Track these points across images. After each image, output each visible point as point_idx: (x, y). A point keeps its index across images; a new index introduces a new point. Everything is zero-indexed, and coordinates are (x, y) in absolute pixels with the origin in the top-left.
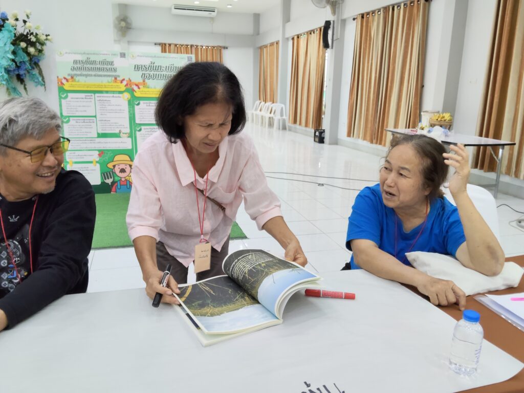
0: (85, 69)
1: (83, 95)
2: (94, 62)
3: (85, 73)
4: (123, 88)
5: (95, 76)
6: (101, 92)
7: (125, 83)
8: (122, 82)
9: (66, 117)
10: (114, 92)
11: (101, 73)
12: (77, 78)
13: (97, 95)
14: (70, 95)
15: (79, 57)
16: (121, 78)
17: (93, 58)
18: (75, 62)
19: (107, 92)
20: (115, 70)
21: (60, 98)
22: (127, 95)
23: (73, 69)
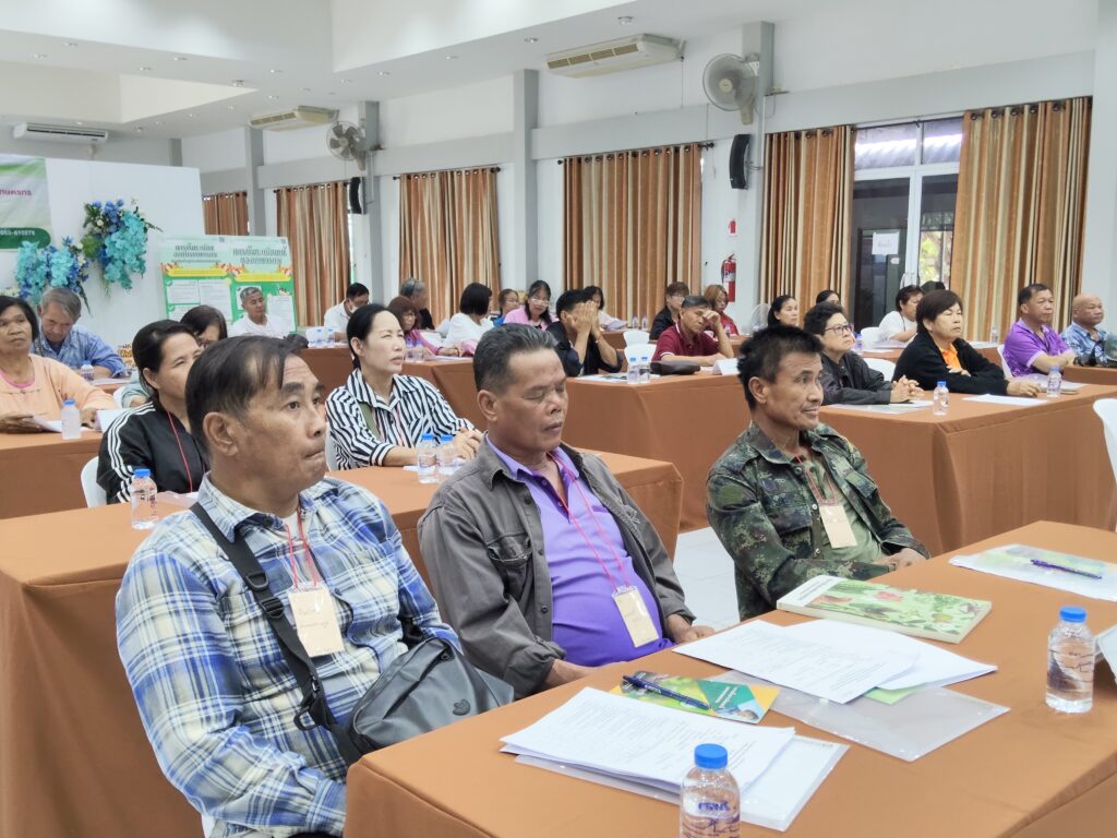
0: (188, 255)
1: (187, 282)
2: (195, 248)
3: (188, 259)
4: (225, 274)
5: (198, 261)
6: (204, 278)
7: (226, 268)
8: (223, 267)
9: (171, 305)
10: (215, 278)
11: (203, 258)
12: (180, 265)
13: (200, 281)
14: (175, 282)
15: (181, 243)
16: (221, 264)
17: (194, 243)
18: (178, 248)
19: (209, 278)
20: (216, 256)
21: (165, 285)
22: (228, 281)
23: (176, 255)
